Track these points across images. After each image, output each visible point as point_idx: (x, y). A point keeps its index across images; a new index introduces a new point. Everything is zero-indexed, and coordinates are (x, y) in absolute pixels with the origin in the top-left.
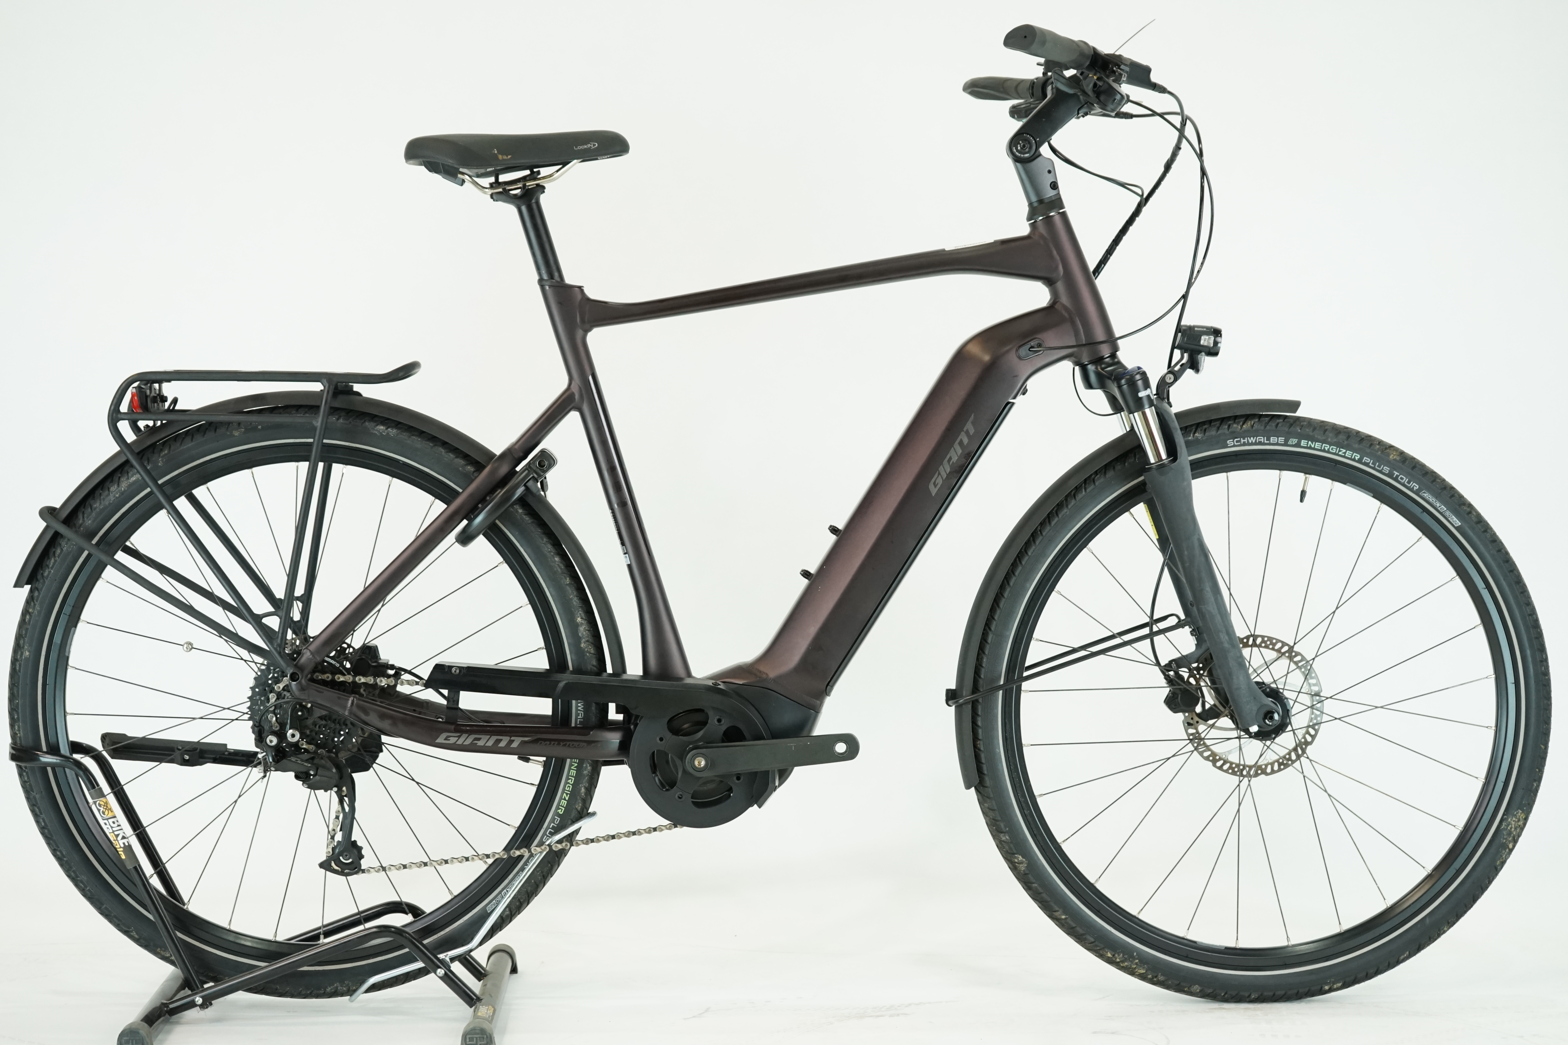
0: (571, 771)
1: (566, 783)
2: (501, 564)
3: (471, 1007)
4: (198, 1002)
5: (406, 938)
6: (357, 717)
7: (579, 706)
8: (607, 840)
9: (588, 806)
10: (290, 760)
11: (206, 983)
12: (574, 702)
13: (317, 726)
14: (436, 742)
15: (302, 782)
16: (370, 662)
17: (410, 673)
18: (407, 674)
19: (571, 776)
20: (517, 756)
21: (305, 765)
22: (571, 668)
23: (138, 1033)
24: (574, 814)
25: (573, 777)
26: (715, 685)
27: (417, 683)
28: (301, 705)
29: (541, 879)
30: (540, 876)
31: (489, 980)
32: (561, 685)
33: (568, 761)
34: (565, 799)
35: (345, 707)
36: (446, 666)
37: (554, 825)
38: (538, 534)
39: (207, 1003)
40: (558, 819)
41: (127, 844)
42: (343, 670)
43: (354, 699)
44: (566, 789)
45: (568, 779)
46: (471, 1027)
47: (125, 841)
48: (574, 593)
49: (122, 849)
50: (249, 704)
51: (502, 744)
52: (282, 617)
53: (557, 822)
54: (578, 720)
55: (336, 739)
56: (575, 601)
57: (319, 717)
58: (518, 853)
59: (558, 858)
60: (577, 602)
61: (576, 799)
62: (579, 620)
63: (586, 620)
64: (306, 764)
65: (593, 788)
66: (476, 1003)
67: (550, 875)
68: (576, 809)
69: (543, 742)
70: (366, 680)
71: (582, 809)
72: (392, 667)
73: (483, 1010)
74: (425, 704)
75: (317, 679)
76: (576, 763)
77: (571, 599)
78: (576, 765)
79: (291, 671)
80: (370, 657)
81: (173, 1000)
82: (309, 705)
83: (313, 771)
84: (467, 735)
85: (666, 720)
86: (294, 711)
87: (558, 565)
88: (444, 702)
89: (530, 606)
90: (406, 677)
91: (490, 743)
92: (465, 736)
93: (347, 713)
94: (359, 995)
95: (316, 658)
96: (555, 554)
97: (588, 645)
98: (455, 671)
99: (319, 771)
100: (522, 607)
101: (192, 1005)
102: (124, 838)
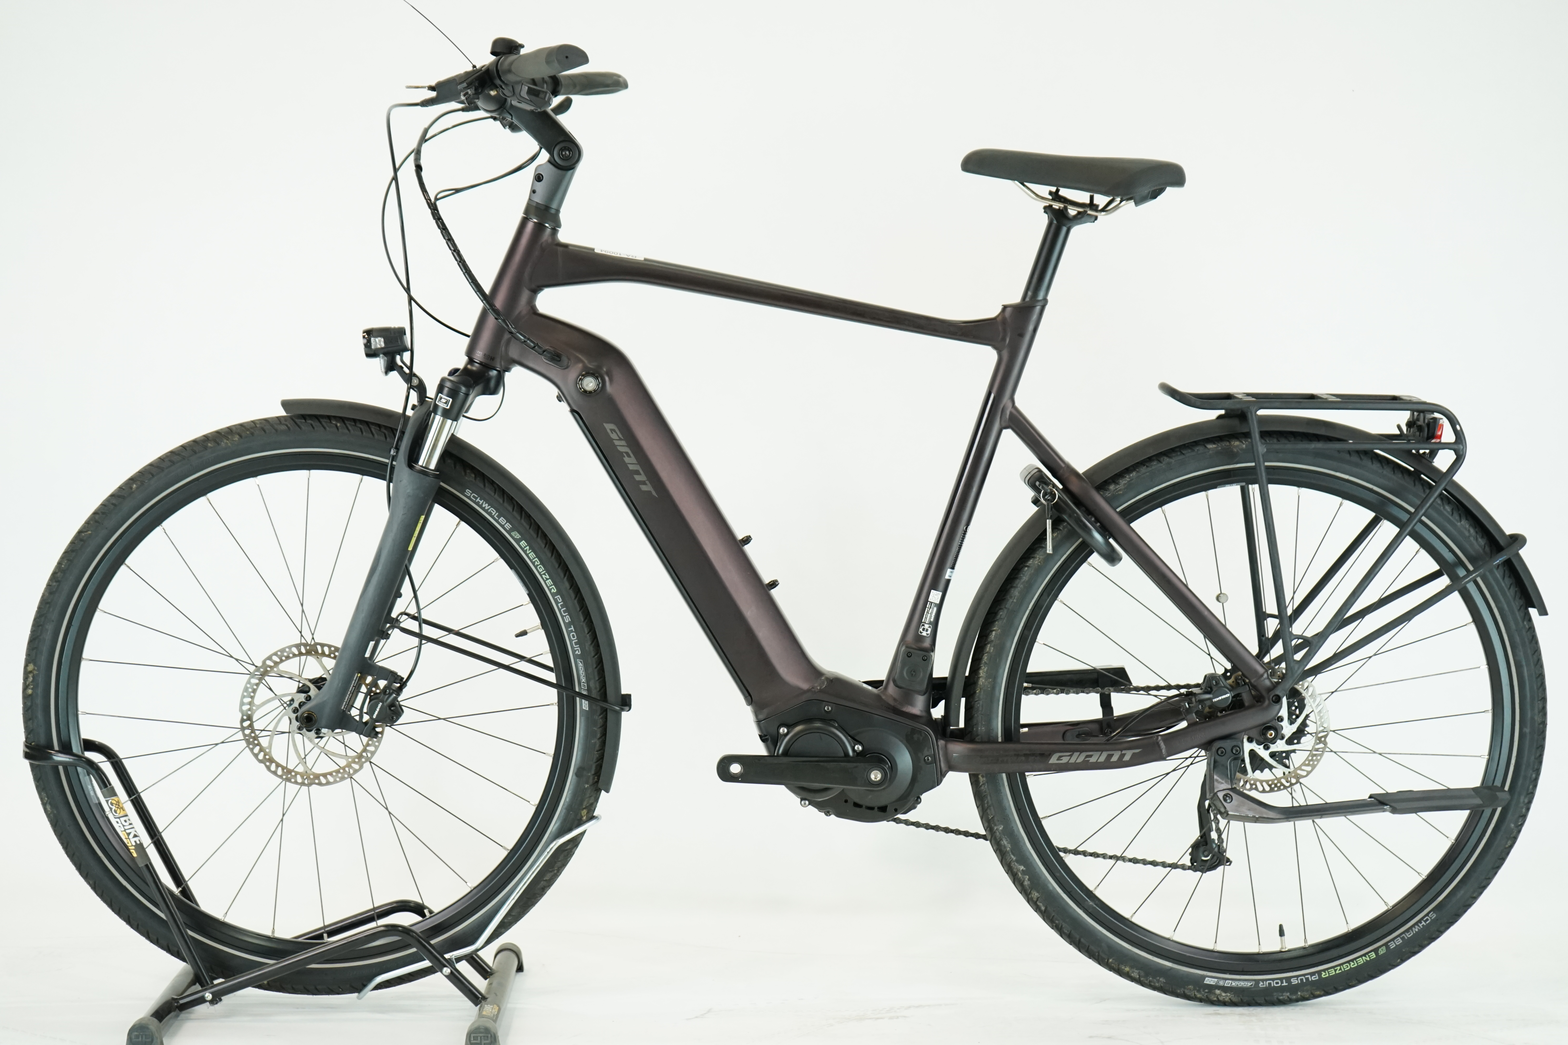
3: (476, 1005)
4: (207, 997)
5: (412, 936)
11: (216, 979)
23: (148, 1028)
31: (495, 979)
39: (216, 999)
41: (138, 842)
46: (476, 1025)
47: (136, 839)
49: (133, 848)
66: (481, 1002)
73: (489, 1009)
81: (183, 996)
94: (368, 992)
101: (202, 1000)
102: (135, 836)
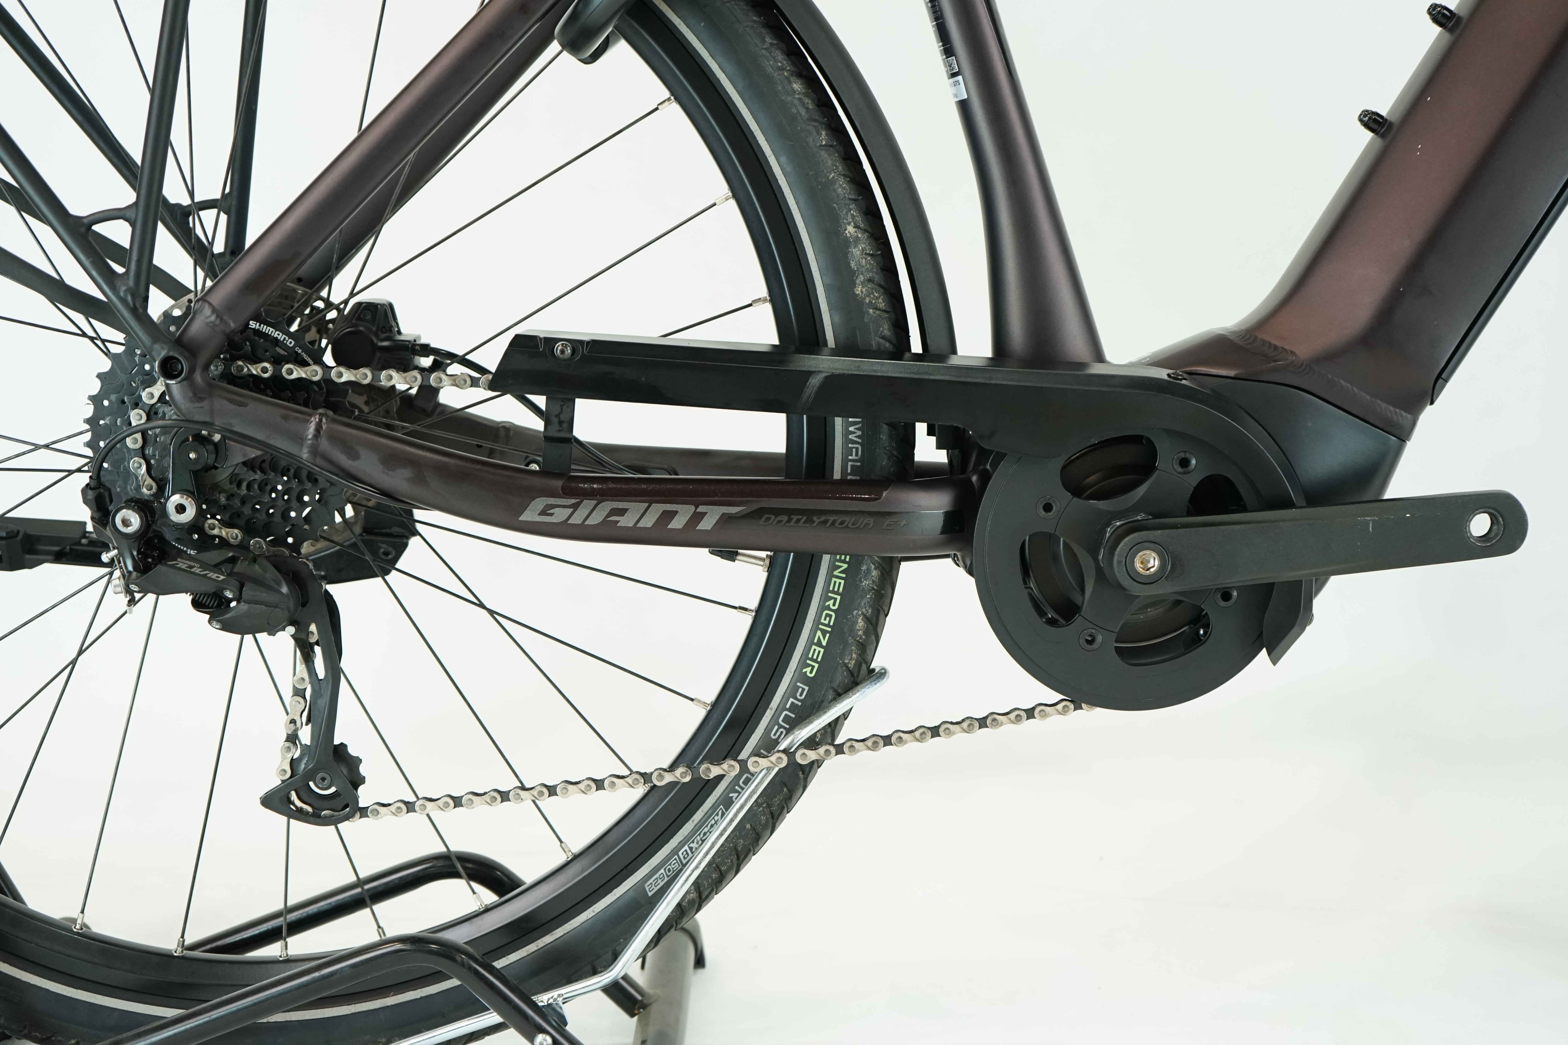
0: (834, 579)
1: (823, 607)
2: (667, 103)
6: (331, 462)
7: (853, 433)
8: (920, 740)
9: (870, 658)
10: (173, 567)
12: (838, 421)
13: (244, 485)
14: (520, 519)
15: (208, 616)
16: (375, 340)
17: (464, 361)
18: (455, 365)
19: (833, 592)
20: (707, 550)
21: (210, 578)
22: (831, 343)
24: (840, 677)
25: (837, 593)
26: (1174, 378)
27: (474, 383)
28: (198, 438)
29: (767, 820)
30: (764, 815)
32: (815, 382)
33: (826, 558)
34: (819, 644)
35: (300, 440)
36: (540, 338)
37: (796, 702)
38: (752, 27)
40: (803, 690)
42: (305, 356)
43: (320, 420)
44: (822, 621)
45: (825, 598)
48: (837, 168)
50: (88, 436)
51: (677, 523)
52: (135, 220)
53: (801, 695)
54: (850, 463)
55: (293, 514)
56: (841, 186)
57: (244, 464)
58: (715, 771)
59: (803, 773)
60: (844, 188)
61: (846, 643)
62: (850, 229)
63: (865, 231)
64: (213, 576)
65: (882, 615)
67: (785, 810)
68: (846, 665)
69: (773, 517)
70: (355, 376)
71: (859, 665)
72: (426, 350)
74: (502, 433)
75: (239, 375)
76: (844, 562)
77: (833, 182)
78: (845, 566)
79: (163, 353)
80: (374, 329)
82: (217, 437)
83: (231, 591)
84: (594, 502)
85: (1060, 462)
86: (182, 446)
87: (800, 99)
88: (537, 424)
89: (733, 203)
90: (455, 369)
91: (648, 521)
92: (588, 504)
93: (305, 455)
95: (226, 323)
96: (792, 75)
97: (872, 289)
98: (562, 352)
99: (247, 592)
100: (714, 205)
